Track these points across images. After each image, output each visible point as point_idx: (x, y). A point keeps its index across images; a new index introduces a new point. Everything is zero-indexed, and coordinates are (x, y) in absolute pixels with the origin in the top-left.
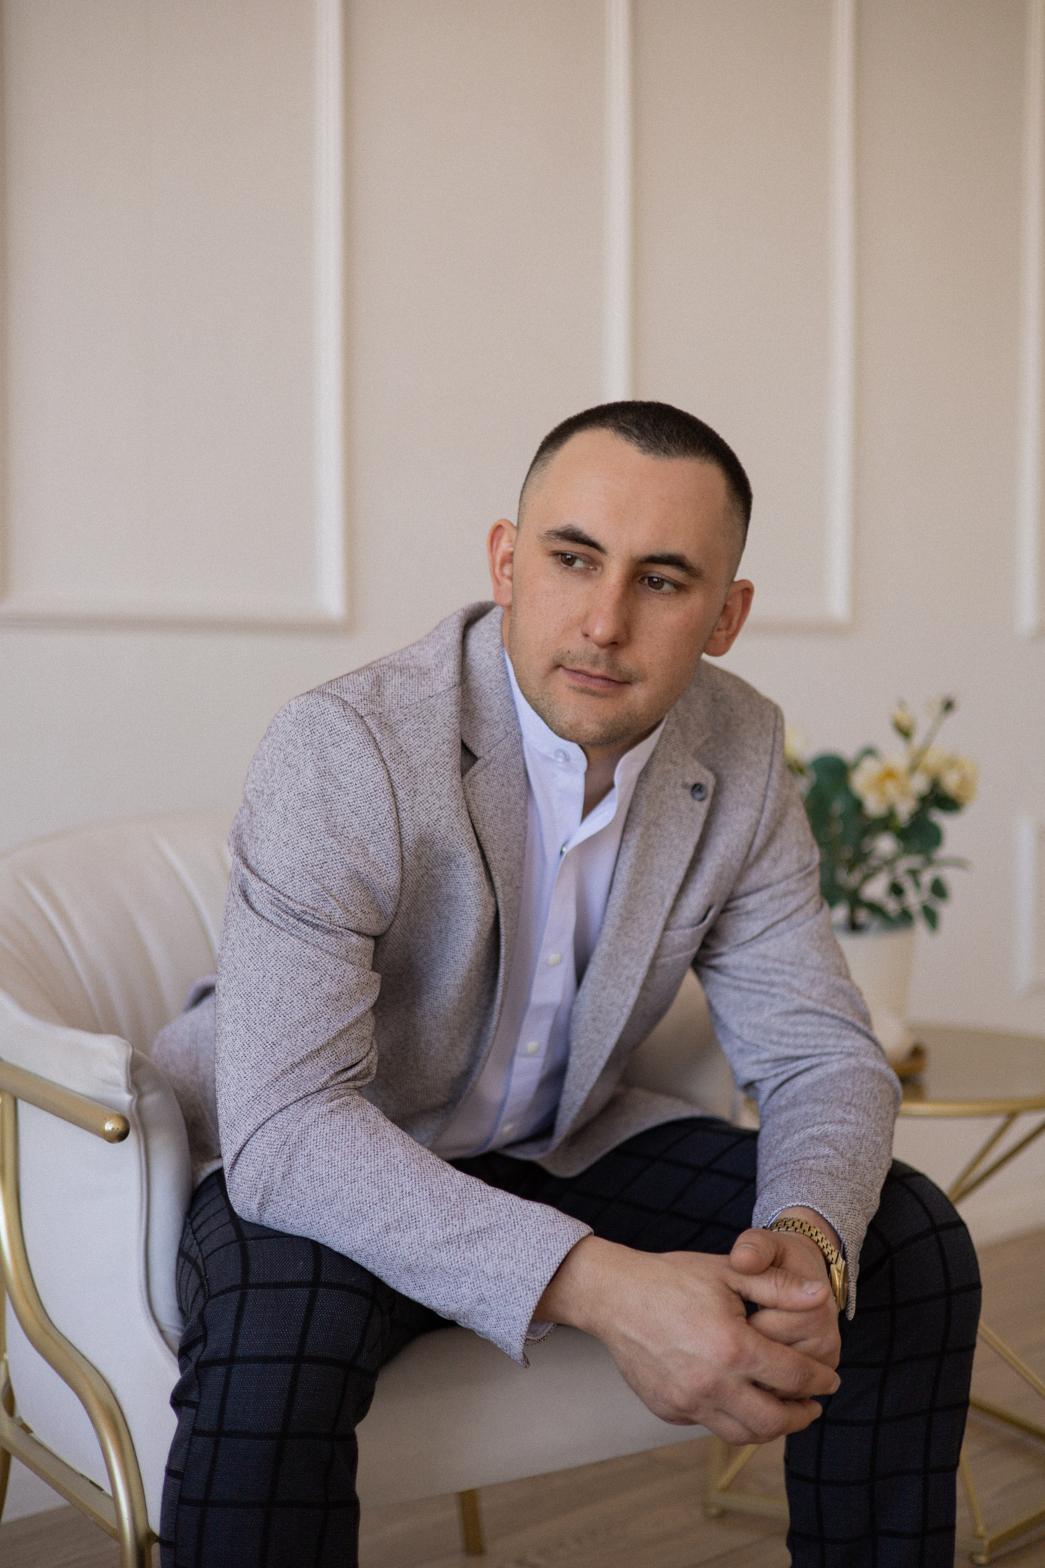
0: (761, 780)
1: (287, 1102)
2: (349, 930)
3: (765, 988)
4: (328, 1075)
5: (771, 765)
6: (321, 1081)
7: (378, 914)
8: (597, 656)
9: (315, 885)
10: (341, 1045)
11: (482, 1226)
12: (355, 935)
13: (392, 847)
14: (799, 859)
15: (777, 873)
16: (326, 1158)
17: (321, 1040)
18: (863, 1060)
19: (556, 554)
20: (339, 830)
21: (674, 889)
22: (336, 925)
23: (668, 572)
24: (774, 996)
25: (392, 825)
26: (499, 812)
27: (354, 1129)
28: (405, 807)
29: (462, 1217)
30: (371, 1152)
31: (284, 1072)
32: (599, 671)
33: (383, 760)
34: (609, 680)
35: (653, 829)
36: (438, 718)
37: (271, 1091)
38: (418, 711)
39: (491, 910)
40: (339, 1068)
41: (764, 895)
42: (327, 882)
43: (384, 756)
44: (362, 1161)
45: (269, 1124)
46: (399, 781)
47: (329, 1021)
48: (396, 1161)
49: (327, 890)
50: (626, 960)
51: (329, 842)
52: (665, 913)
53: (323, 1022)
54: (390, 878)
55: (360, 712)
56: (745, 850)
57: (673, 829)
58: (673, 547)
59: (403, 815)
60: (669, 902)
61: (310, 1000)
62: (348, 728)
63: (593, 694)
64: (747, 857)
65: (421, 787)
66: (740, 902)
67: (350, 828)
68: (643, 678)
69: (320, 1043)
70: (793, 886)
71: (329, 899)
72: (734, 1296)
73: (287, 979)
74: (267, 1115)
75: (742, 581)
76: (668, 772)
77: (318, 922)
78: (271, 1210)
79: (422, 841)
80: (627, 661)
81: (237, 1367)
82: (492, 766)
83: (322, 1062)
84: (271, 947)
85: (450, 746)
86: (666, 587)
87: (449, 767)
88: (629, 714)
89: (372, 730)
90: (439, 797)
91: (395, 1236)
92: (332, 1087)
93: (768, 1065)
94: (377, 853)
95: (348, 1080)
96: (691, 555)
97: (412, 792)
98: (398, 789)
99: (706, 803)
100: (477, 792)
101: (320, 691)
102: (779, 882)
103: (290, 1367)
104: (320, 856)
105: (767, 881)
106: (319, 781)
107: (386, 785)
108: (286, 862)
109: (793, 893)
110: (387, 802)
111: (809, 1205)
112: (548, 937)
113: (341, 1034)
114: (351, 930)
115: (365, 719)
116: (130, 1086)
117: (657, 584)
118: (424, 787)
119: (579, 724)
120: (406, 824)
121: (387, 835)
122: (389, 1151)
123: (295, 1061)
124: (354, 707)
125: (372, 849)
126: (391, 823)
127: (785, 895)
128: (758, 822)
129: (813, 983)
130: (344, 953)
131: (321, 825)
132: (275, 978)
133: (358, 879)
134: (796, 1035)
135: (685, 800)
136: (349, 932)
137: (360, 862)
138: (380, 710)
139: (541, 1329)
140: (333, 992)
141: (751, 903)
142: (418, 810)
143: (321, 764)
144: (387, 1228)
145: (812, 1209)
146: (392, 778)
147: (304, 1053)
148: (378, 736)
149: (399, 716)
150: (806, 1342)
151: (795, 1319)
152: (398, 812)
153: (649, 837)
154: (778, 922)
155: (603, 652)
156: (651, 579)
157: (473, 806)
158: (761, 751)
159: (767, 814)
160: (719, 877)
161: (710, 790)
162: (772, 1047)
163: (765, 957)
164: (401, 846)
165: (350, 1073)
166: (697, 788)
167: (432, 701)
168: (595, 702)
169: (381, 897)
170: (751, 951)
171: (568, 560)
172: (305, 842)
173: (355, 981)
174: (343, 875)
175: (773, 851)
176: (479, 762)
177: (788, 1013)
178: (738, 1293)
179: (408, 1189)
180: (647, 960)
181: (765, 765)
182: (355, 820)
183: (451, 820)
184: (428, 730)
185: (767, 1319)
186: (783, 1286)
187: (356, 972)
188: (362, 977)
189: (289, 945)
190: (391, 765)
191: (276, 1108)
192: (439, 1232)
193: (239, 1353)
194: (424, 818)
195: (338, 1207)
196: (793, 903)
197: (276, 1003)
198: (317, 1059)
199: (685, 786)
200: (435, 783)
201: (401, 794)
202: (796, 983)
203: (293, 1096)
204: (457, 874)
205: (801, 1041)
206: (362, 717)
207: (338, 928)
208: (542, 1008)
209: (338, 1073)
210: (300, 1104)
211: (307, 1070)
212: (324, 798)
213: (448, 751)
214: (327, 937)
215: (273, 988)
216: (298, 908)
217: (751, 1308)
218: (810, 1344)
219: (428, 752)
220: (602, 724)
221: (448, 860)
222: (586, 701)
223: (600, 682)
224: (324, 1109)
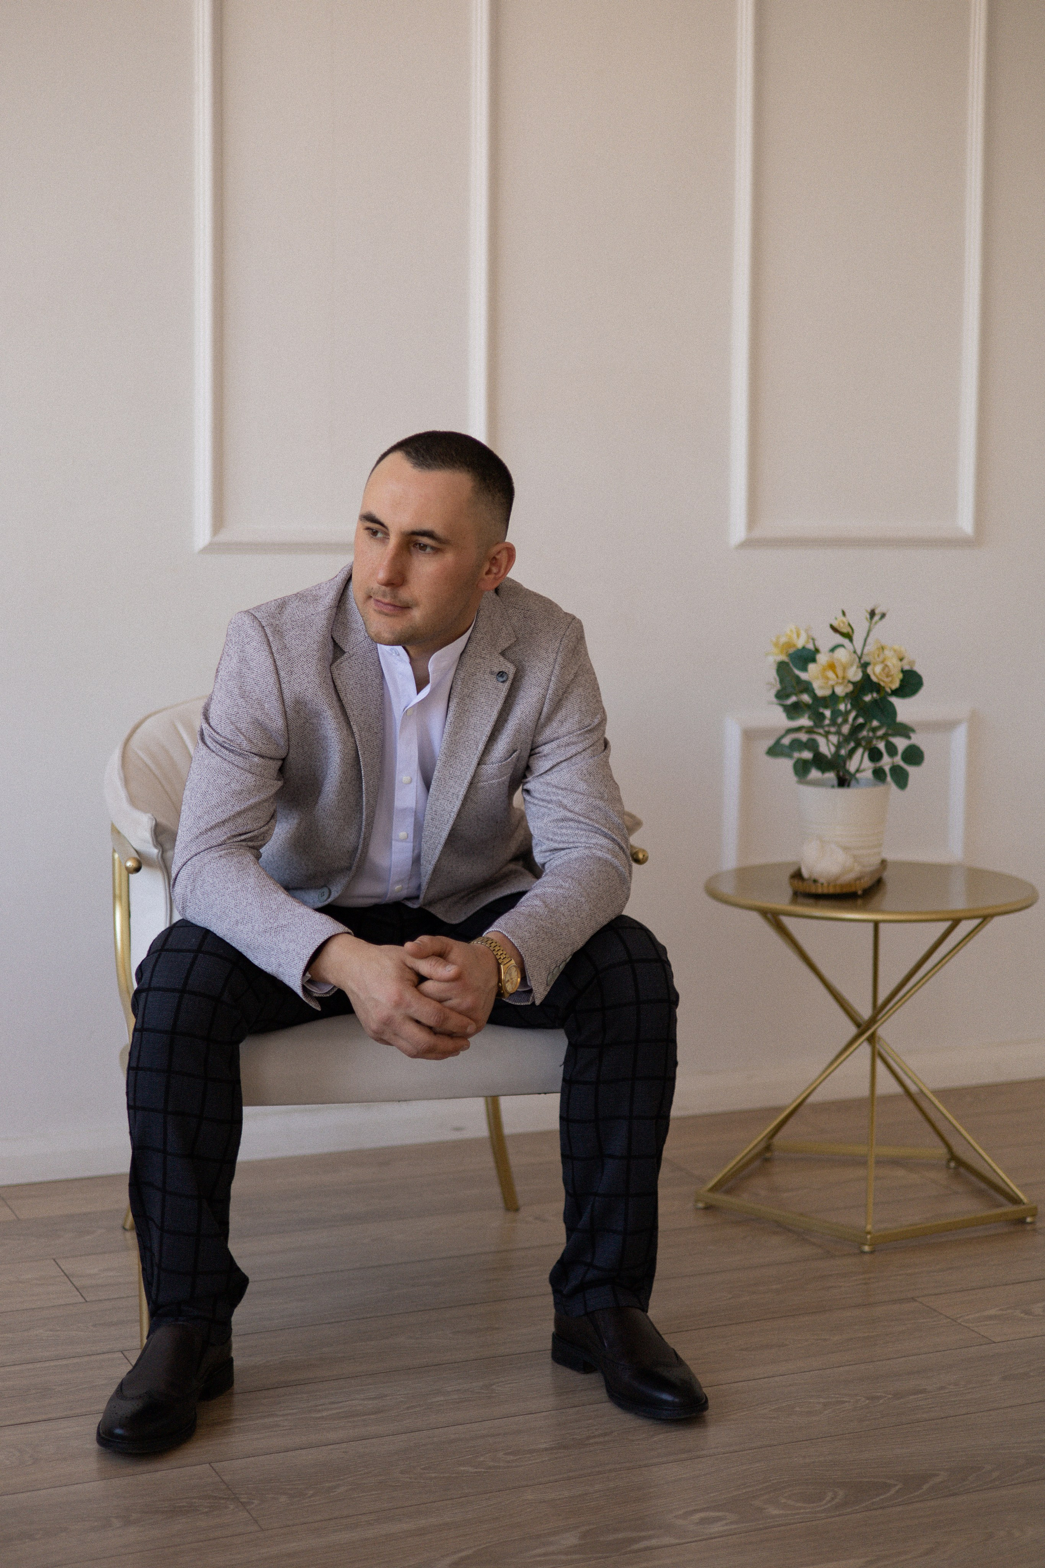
0: (548, 670)
1: (199, 850)
2: (253, 754)
3: (545, 804)
4: (226, 837)
5: (555, 660)
6: (221, 839)
7: (275, 746)
8: (384, 592)
9: (231, 726)
10: (240, 820)
11: (284, 923)
12: (257, 757)
13: (277, 705)
14: (580, 722)
15: (563, 730)
16: (211, 881)
17: (225, 816)
18: (594, 851)
19: (368, 529)
20: (247, 694)
21: (485, 739)
22: (244, 750)
23: (425, 540)
24: (550, 809)
25: (276, 692)
26: (359, 686)
27: (230, 867)
28: (285, 681)
29: (276, 919)
30: (235, 880)
31: (201, 834)
32: (387, 600)
33: (272, 653)
34: (395, 606)
35: (467, 700)
36: (314, 628)
37: (193, 844)
38: (303, 623)
39: (350, 745)
40: (234, 833)
41: (554, 745)
42: (238, 725)
43: (273, 651)
44: (229, 884)
45: (189, 862)
46: (281, 666)
47: (233, 806)
48: (248, 886)
49: (239, 730)
50: (452, 783)
51: (241, 701)
52: (478, 753)
53: (229, 807)
54: (278, 723)
55: (263, 624)
56: (537, 715)
57: (483, 700)
58: (427, 526)
59: (284, 686)
60: (481, 747)
61: (223, 793)
62: (254, 633)
63: (386, 615)
64: (539, 718)
65: (296, 670)
66: (540, 749)
67: (254, 693)
68: (417, 604)
69: (224, 818)
70: (575, 739)
71: (239, 735)
72: (407, 970)
73: (212, 781)
74: (188, 857)
75: (509, 544)
76: (479, 664)
77: (233, 748)
78: (188, 912)
79: (297, 702)
80: (405, 594)
81: (151, 993)
82: (353, 658)
83: (225, 829)
84: (206, 762)
85: (319, 644)
86: (428, 550)
87: (316, 657)
88: (411, 626)
89: (268, 635)
90: (307, 676)
91: (240, 927)
92: (228, 844)
93: (548, 854)
94: (269, 708)
95: (241, 841)
96: (439, 530)
97: (289, 673)
98: (280, 670)
99: (507, 685)
100: (342, 673)
101: (247, 612)
102: (564, 736)
103: (177, 995)
104: (235, 710)
105: (556, 735)
106: (239, 665)
107: (272, 668)
108: (219, 713)
109: (574, 743)
110: (273, 678)
111: (500, 930)
112: (399, 766)
113: (239, 814)
114: (255, 754)
115: (265, 628)
116: (155, 844)
117: (423, 547)
118: (298, 669)
119: (379, 633)
120: (285, 691)
121: (274, 698)
122: (246, 880)
123: (208, 827)
124: (260, 621)
125: (266, 706)
126: (276, 691)
127: (568, 745)
128: (544, 697)
129: (576, 801)
130: (249, 768)
131: (236, 691)
132: (206, 780)
133: (258, 724)
134: (562, 835)
135: (492, 682)
136: (253, 755)
137: (258, 714)
138: (278, 622)
139: (326, 989)
140: (237, 789)
141: (546, 749)
142: (293, 683)
143: (241, 654)
144: (237, 922)
145: (502, 933)
146: (277, 664)
147: (213, 823)
148: (271, 639)
149: (289, 626)
150: (451, 1001)
151: (444, 986)
152: (280, 684)
153: (465, 704)
154: (561, 762)
155: (388, 589)
156: (420, 544)
157: (338, 682)
158: (550, 651)
159: (550, 692)
160: (518, 731)
161: (511, 676)
162: (547, 842)
163: (548, 784)
164: (284, 706)
165: (243, 837)
166: (501, 674)
167: (313, 617)
168: (388, 619)
169: (274, 735)
170: (541, 780)
171: (374, 533)
172: (228, 701)
173: (253, 783)
174: (248, 721)
175: (560, 716)
176: (345, 655)
177: (557, 820)
178: (411, 969)
179: (250, 901)
180: (466, 784)
181: (551, 660)
182: (257, 689)
183: (315, 689)
184: (305, 635)
185: (428, 986)
186: (434, 966)
187: (254, 779)
188: (259, 782)
189: (215, 761)
190: (277, 656)
191: (193, 853)
192: (262, 926)
193: (152, 985)
194: (297, 688)
195: (215, 910)
196: (573, 750)
197: (204, 794)
198: (223, 827)
199: (492, 673)
200: (305, 667)
201: (282, 674)
202: (565, 801)
203: (203, 847)
204: (325, 723)
205: (565, 838)
206: (264, 627)
207: (245, 752)
208: (404, 810)
209: (235, 836)
210: (206, 852)
211: (216, 833)
212: (240, 674)
213: (316, 648)
214: (237, 757)
215: (204, 785)
216: (221, 739)
217: (422, 979)
218: (453, 1002)
219: (303, 648)
220: (393, 633)
221: (318, 714)
222: (383, 619)
223: (390, 607)
224: (216, 855)
